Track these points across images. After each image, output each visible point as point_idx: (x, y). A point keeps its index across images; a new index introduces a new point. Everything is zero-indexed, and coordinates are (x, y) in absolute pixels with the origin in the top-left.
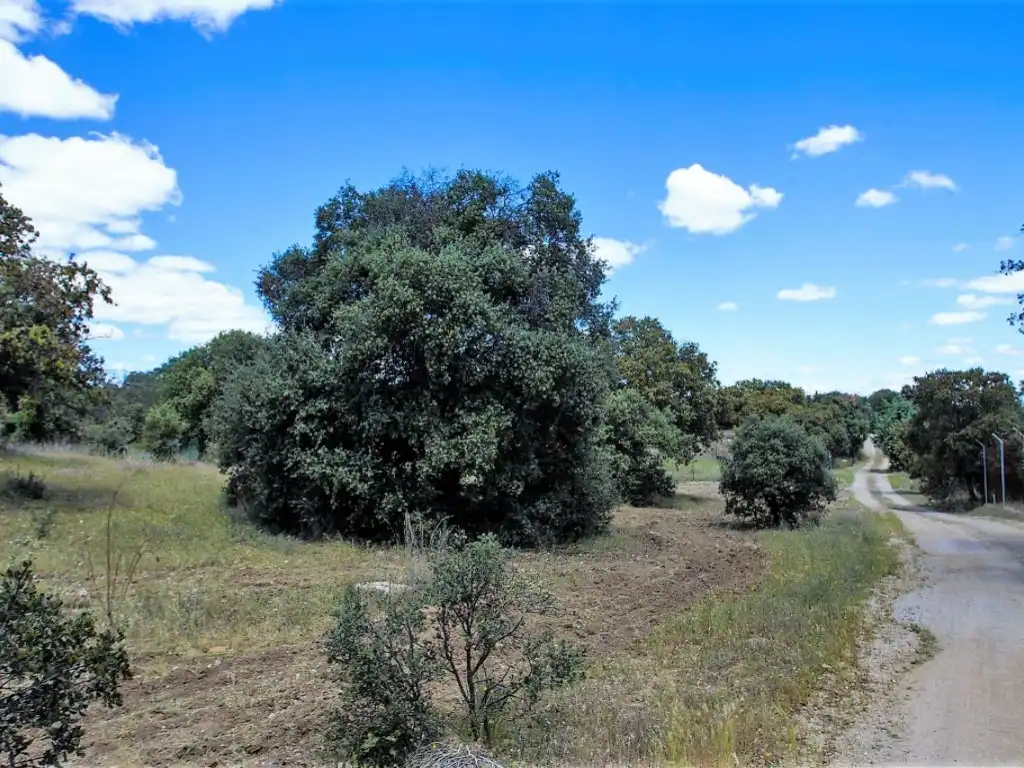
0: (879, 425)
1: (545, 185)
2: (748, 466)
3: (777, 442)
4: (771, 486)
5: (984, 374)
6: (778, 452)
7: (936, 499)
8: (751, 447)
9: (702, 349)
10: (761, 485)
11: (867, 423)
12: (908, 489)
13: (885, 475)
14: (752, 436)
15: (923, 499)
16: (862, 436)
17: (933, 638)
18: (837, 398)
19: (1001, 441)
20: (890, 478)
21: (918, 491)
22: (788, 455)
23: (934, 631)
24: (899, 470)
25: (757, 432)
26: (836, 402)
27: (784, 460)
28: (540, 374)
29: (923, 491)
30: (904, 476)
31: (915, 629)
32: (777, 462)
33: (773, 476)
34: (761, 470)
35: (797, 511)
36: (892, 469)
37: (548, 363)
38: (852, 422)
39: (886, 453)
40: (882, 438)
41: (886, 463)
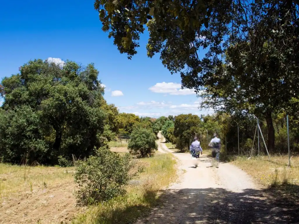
0: (163, 128)
1: (91, 67)
2: (137, 141)
3: (144, 135)
4: (143, 147)
5: (192, 115)
6: (144, 137)
7: (180, 150)
8: (137, 136)
9: (116, 106)
10: (140, 146)
11: (158, 127)
12: (172, 148)
13: (165, 144)
14: (137, 133)
15: (177, 150)
16: (157, 132)
17: (186, 171)
18: (150, 119)
19: (196, 133)
20: (166, 145)
21: (175, 148)
22: (147, 138)
23: (186, 170)
24: (168, 142)
25: (139, 132)
26: (149, 121)
27: (146, 140)
28: (94, 119)
29: (176, 148)
30: (170, 143)
31: (182, 170)
32: (144, 140)
33: (143, 144)
34: (140, 142)
35: (148, 153)
36: (166, 142)
37: (96, 116)
38: (154, 127)
39: (165, 137)
40: (163, 132)
41: (164, 140)
